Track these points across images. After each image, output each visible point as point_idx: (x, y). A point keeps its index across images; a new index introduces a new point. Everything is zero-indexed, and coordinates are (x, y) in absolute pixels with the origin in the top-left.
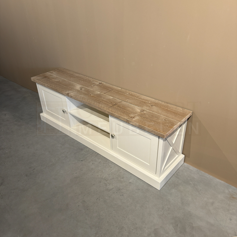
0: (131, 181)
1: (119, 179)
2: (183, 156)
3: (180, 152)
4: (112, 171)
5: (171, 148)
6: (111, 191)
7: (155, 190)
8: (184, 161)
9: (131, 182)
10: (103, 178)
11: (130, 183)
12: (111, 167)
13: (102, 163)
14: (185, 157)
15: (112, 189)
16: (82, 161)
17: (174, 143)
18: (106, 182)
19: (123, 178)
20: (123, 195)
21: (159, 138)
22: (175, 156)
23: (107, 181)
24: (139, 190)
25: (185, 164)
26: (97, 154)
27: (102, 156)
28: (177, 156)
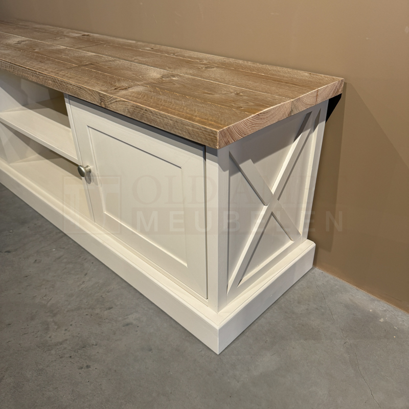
0: (131, 318)
1: (98, 311)
2: (312, 245)
3: (301, 230)
4: (83, 286)
5: (265, 208)
6: (53, 352)
7: (203, 352)
8: (315, 263)
9: (131, 324)
10: (49, 304)
11: (128, 325)
12: (86, 274)
13: (65, 260)
14: (317, 248)
15: (61, 343)
16: (9, 252)
17: (273, 192)
18: (50, 320)
19: (110, 308)
20: (88, 367)
21: (205, 158)
22: (283, 244)
23: (55, 315)
24: (150, 350)
25: (317, 270)
26: (61, 234)
27: (71, 242)
28: (290, 243)
